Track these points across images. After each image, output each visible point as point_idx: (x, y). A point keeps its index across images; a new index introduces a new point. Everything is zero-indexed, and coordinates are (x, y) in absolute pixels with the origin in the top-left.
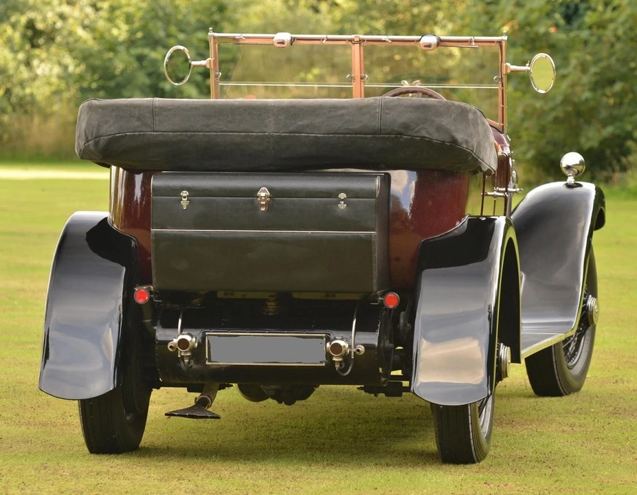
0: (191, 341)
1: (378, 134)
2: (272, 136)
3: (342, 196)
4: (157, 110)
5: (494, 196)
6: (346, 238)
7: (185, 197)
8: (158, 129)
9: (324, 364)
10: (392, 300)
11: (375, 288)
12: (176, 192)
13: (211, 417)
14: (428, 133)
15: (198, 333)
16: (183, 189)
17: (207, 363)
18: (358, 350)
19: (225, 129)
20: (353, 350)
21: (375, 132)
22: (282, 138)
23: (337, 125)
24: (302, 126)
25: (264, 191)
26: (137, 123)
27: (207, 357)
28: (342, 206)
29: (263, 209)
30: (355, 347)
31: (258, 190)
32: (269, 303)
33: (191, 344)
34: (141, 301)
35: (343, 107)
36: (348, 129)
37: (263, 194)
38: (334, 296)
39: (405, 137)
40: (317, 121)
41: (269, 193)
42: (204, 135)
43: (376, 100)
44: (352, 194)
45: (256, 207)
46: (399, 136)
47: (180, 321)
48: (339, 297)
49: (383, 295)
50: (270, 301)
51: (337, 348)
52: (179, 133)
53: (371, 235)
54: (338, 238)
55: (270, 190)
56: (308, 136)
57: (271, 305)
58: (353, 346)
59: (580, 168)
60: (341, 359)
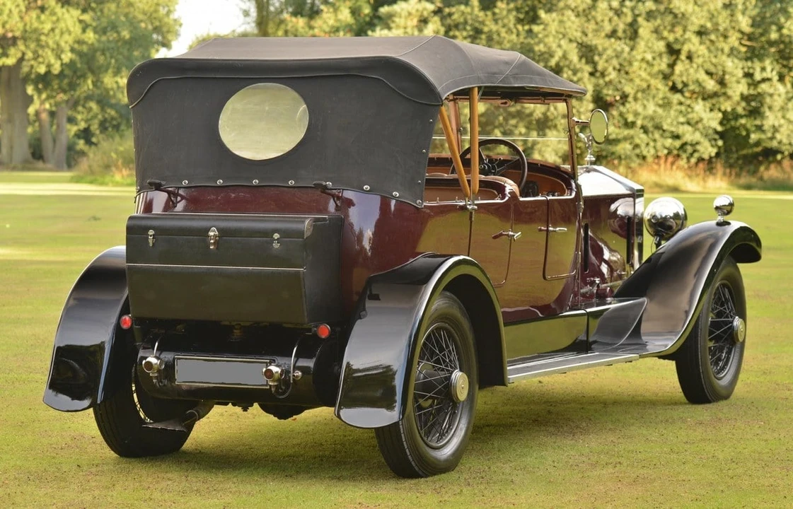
0: (157, 364)
3: (276, 236)
5: (508, 236)
6: (280, 273)
7: (151, 236)
9: (268, 387)
11: (307, 320)
12: (145, 230)
15: (168, 356)
16: (150, 228)
17: (177, 383)
18: (294, 376)
20: (291, 375)
25: (214, 231)
28: (276, 245)
29: (212, 247)
30: (294, 372)
31: (208, 230)
32: (235, 331)
33: (156, 366)
34: (125, 327)
37: (212, 234)
41: (217, 233)
44: (285, 234)
45: (207, 245)
47: (157, 344)
49: (316, 327)
50: (236, 329)
51: (269, 374)
53: (299, 272)
54: (273, 273)
55: (219, 230)
57: (237, 332)
58: (292, 372)
59: (729, 208)
60: (276, 384)
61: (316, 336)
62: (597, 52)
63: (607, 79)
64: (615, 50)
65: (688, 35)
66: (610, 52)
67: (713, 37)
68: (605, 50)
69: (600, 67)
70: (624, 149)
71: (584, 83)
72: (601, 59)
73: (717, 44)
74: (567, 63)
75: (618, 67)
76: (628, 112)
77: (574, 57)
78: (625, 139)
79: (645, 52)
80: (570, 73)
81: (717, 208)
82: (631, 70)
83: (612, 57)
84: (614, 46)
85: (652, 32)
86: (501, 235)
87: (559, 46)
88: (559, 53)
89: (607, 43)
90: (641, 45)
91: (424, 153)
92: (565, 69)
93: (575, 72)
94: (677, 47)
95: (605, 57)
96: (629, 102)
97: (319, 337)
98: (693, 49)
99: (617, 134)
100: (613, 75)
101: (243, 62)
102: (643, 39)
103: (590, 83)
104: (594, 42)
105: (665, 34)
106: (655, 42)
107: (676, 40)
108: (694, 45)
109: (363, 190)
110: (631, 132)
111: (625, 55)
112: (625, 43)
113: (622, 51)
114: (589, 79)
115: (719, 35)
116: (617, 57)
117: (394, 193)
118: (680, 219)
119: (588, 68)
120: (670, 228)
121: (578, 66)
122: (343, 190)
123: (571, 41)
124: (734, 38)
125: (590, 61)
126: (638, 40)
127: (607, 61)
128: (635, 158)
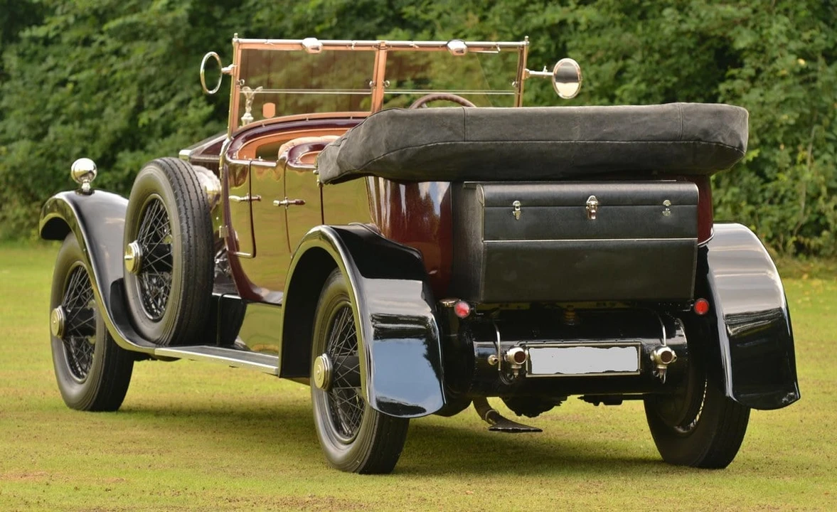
1: (678, 141)
2: (577, 144)
3: (667, 203)
4: (469, 119)
7: (517, 207)
8: (469, 139)
9: (639, 373)
10: (701, 306)
11: (692, 295)
12: (508, 202)
14: (724, 139)
16: (515, 198)
17: (527, 376)
19: (533, 137)
21: (676, 138)
22: (586, 145)
23: (641, 132)
24: (608, 133)
25: (594, 200)
26: (449, 133)
27: (527, 369)
28: (667, 213)
29: (593, 218)
31: (586, 198)
32: (568, 313)
34: (462, 315)
35: (646, 114)
36: (651, 136)
37: (592, 203)
39: (703, 143)
40: (621, 128)
41: (598, 202)
42: (512, 144)
43: (675, 106)
44: (675, 200)
45: (586, 215)
46: (697, 142)
47: (498, 334)
49: (694, 302)
50: (568, 311)
51: (665, 357)
52: (489, 142)
53: (692, 241)
54: (663, 244)
55: (598, 198)
56: (612, 144)
57: (571, 315)
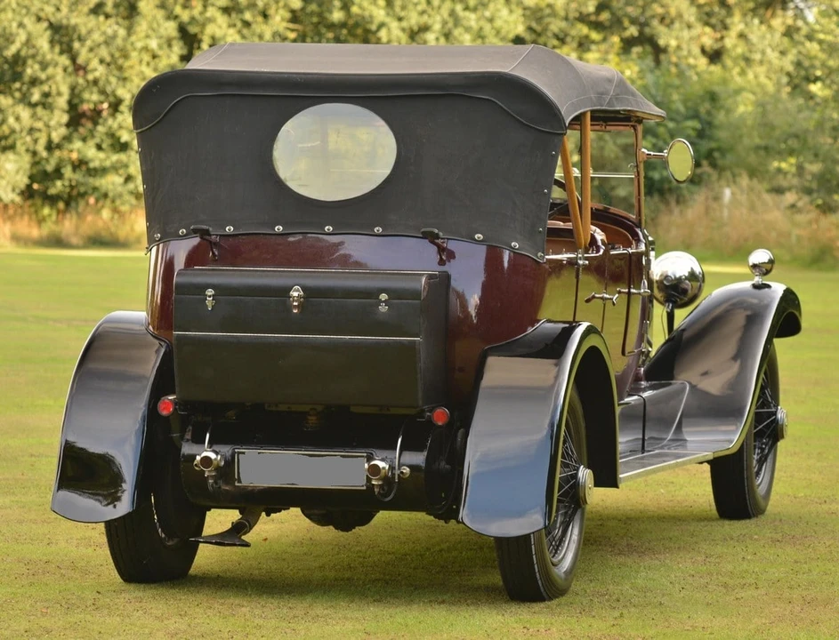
0: (216, 459)
3: (384, 297)
5: (602, 298)
6: (388, 344)
7: (210, 297)
9: (365, 488)
10: (441, 416)
11: (420, 403)
12: (201, 289)
13: (239, 545)
15: (226, 450)
16: (208, 286)
17: (237, 484)
18: (402, 473)
20: (397, 472)
25: (298, 290)
27: (236, 477)
28: (383, 308)
29: (295, 311)
30: (399, 469)
31: (290, 289)
32: (310, 418)
33: (215, 462)
34: (164, 413)
37: (296, 294)
38: (388, 410)
41: (302, 293)
44: (394, 294)
45: (289, 308)
47: (208, 436)
48: (393, 411)
49: (431, 410)
50: (310, 415)
51: (375, 470)
53: (415, 341)
54: (378, 343)
55: (304, 289)
57: (312, 419)
58: (397, 468)
59: (769, 266)
60: (380, 483)
61: (430, 422)
62: (75, 36)
63: (90, 77)
64: (104, 33)
65: (211, 12)
66: (97, 37)
67: (248, 16)
68: (90, 32)
69: (80, 60)
70: (113, 184)
71: (56, 83)
72: (83, 46)
73: (254, 26)
74: (31, 52)
75: (108, 59)
76: (120, 127)
77: (43, 43)
78: (115, 168)
79: (148, 36)
80: (37, 67)
81: (755, 266)
82: (127, 64)
83: (99, 45)
84: (103, 28)
85: (157, 7)
86: (594, 297)
87: (21, 25)
88: (22, 37)
89: (92, 21)
90: (142, 26)
91: (545, 194)
92: (30, 62)
93: (44, 66)
94: (193, 30)
95: (89, 43)
96: (122, 113)
97: (435, 425)
98: (219, 33)
99: (101, 160)
100: (99, 71)
101: (303, 76)
102: (144, 17)
103: (64, 83)
104: (73, 21)
105: (178, 10)
106: (161, 21)
107: (193, 19)
108: (220, 27)
109: (476, 240)
110: (123, 157)
111: (119, 41)
112: (117, 23)
113: (114, 37)
114: (64, 78)
115: (256, 12)
116: (107, 43)
117: (513, 244)
118: (698, 281)
119: (64, 60)
120: (685, 291)
121: (49, 57)
122: (448, 239)
123: (39, 19)
124: (278, 18)
125: (68, 50)
126: (138, 19)
127: (91, 50)
128: (127, 197)
